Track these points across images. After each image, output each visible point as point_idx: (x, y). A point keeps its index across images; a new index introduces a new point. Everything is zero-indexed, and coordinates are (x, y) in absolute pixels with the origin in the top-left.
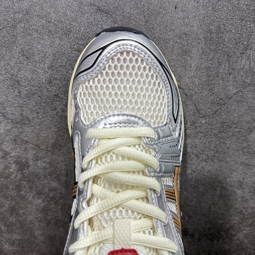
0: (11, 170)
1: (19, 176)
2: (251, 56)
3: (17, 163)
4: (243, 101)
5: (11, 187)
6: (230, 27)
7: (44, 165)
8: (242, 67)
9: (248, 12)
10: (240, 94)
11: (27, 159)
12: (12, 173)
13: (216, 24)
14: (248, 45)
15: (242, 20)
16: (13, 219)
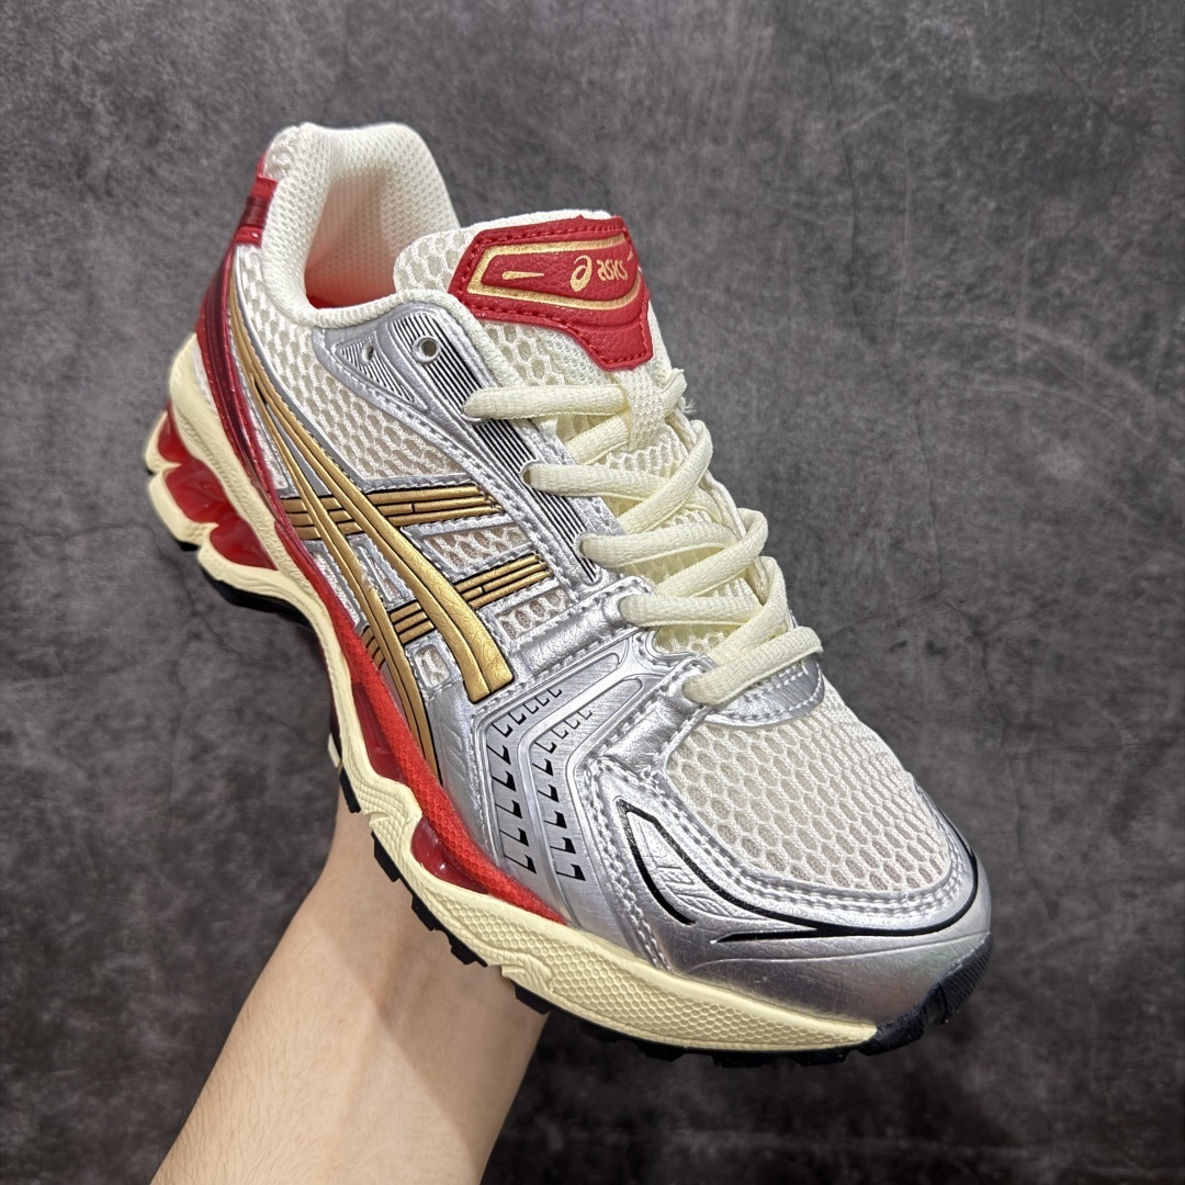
0: (212, 797)
1: (231, 816)
2: (877, 543)
3: (232, 776)
4: (857, 656)
5: (200, 847)
6: (824, 468)
7: (308, 787)
8: (853, 568)
9: (869, 435)
10: (850, 636)
11: (263, 768)
12: (213, 806)
13: (789, 459)
14: (870, 516)
15: (855, 454)
16: (187, 949)
